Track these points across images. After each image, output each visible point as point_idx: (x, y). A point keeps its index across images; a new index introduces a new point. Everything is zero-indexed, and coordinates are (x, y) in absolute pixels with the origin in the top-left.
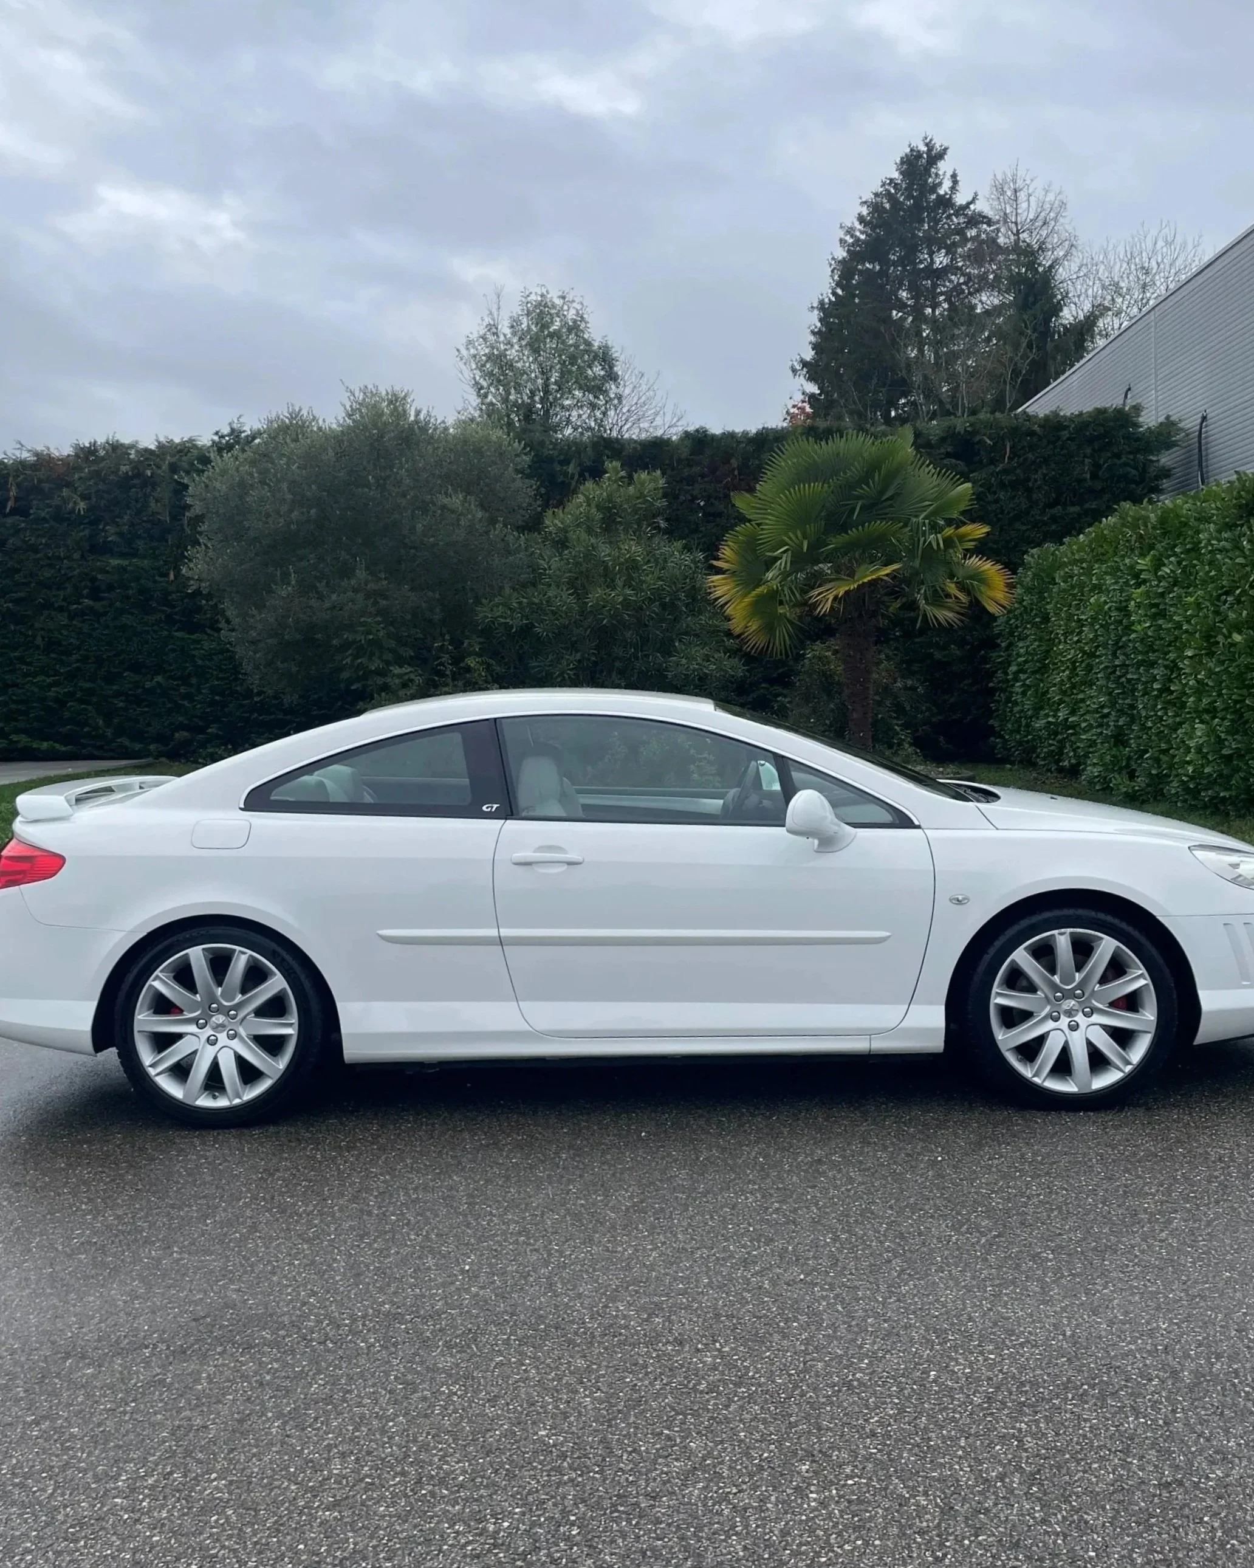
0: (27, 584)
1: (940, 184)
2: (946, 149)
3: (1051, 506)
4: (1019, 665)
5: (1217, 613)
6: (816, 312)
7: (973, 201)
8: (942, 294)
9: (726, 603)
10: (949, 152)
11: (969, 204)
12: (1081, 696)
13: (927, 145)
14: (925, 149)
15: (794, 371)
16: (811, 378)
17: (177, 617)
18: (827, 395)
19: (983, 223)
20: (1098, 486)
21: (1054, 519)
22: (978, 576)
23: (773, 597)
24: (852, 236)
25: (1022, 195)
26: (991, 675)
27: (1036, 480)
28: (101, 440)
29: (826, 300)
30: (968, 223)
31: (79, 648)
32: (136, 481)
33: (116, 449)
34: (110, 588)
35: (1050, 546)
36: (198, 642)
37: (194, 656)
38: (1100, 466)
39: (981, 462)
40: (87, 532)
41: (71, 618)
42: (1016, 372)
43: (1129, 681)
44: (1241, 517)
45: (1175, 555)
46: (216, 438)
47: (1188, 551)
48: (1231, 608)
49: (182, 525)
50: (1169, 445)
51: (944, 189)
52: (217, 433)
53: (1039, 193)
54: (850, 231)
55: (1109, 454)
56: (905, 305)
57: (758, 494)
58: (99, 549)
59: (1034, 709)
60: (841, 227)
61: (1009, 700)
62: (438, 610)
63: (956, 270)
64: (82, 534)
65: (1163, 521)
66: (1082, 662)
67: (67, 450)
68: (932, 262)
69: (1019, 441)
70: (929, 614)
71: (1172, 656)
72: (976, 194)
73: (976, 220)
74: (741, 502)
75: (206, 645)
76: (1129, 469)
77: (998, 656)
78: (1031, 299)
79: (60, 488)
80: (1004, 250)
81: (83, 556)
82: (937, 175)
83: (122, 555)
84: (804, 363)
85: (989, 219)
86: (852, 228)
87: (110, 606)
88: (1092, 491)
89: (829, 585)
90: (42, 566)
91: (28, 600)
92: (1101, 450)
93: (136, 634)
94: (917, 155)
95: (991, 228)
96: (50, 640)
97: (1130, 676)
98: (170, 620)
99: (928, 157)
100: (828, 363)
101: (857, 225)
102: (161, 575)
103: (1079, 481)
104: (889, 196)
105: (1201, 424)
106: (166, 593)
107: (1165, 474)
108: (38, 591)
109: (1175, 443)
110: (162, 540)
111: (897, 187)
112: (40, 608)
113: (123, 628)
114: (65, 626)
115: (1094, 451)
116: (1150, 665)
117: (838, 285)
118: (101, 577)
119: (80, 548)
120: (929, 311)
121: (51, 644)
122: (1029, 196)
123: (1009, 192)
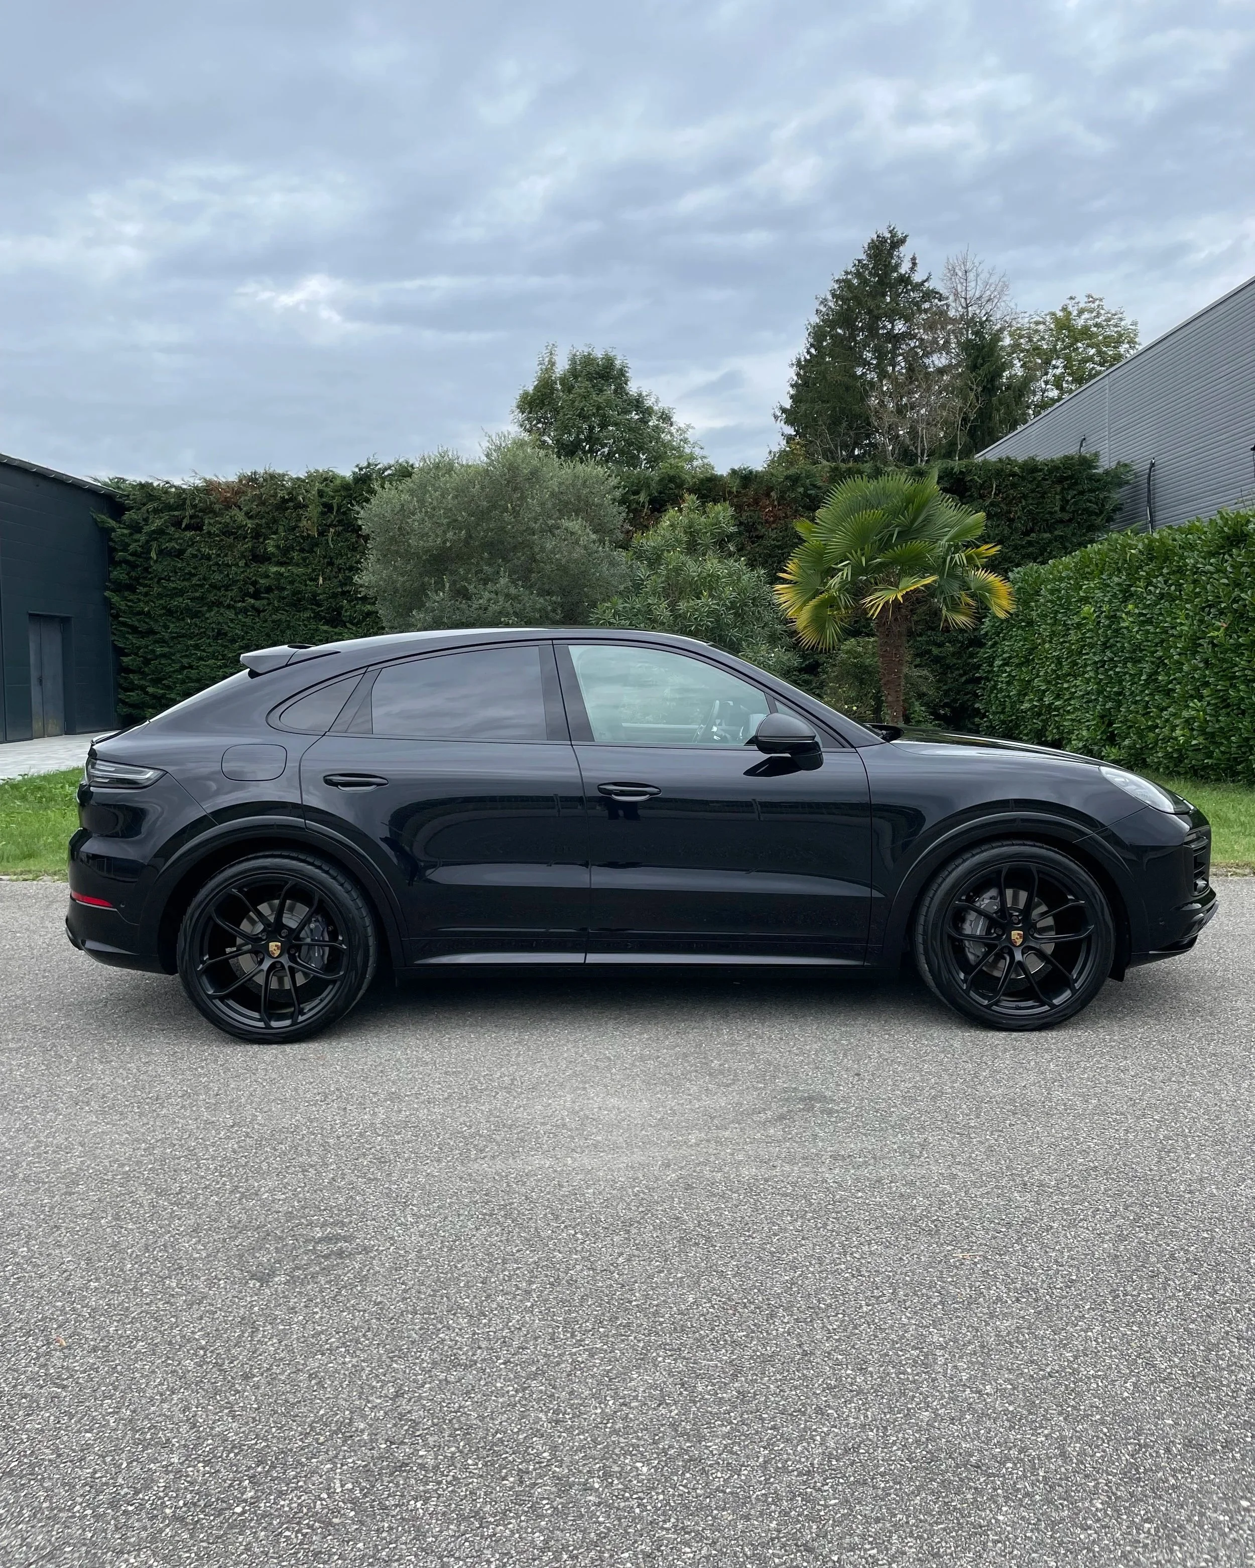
0: (202, 586)
1: (901, 265)
2: (906, 236)
3: (1027, 533)
4: (1004, 659)
5: (1202, 621)
6: (794, 368)
7: (928, 279)
8: (900, 355)
9: (788, 608)
10: (908, 239)
11: (925, 281)
12: (1066, 685)
13: (890, 232)
14: (889, 236)
15: (776, 417)
17: (323, 614)
19: (935, 298)
20: (1066, 517)
21: (1030, 544)
22: (986, 588)
23: (831, 603)
24: (825, 306)
25: (971, 276)
26: (978, 667)
27: (1016, 512)
28: (261, 471)
29: (803, 359)
30: (923, 297)
31: (243, 639)
32: (291, 504)
33: (273, 478)
34: (269, 590)
35: (1035, 566)
38: (1068, 501)
39: (971, 496)
40: (250, 544)
41: (236, 614)
42: (965, 420)
43: (1117, 673)
44: (1223, 547)
46: (357, 470)
47: (1175, 572)
48: (1215, 618)
49: (327, 540)
50: (1120, 485)
51: (904, 268)
52: (357, 466)
53: (986, 274)
54: (824, 302)
55: (1075, 492)
56: (869, 364)
57: (818, 521)
58: (260, 558)
59: (1019, 694)
60: (817, 301)
61: (994, 687)
62: (559, 611)
63: (914, 337)
64: (246, 546)
65: (1150, 548)
66: (1067, 658)
67: (232, 478)
68: (893, 328)
69: (1004, 480)
70: (950, 618)
71: (1158, 654)
72: (930, 273)
73: (930, 295)
74: (801, 527)
76: (1091, 504)
77: (985, 653)
78: (980, 361)
79: (228, 508)
80: (953, 321)
81: (246, 564)
82: (899, 257)
83: (281, 564)
84: (784, 410)
85: (941, 295)
86: (826, 300)
87: (269, 604)
88: (1061, 521)
89: (878, 594)
90: (214, 571)
91: (202, 598)
92: (1069, 488)
93: (288, 627)
94: (882, 240)
95: (942, 303)
96: (219, 630)
97: (1118, 670)
98: (317, 617)
99: (892, 242)
100: (806, 410)
101: (830, 297)
102: (311, 580)
103: (1051, 513)
104: (858, 275)
105: (1150, 469)
106: (315, 595)
107: (1118, 509)
108: (210, 592)
109: (1127, 483)
110: (311, 551)
111: (865, 266)
112: (211, 605)
113: (278, 623)
114: (232, 620)
115: (1063, 489)
116: (1136, 661)
117: (812, 345)
118: (262, 581)
119: (244, 557)
120: (890, 369)
121: (220, 634)
122: (977, 276)
123: (960, 272)
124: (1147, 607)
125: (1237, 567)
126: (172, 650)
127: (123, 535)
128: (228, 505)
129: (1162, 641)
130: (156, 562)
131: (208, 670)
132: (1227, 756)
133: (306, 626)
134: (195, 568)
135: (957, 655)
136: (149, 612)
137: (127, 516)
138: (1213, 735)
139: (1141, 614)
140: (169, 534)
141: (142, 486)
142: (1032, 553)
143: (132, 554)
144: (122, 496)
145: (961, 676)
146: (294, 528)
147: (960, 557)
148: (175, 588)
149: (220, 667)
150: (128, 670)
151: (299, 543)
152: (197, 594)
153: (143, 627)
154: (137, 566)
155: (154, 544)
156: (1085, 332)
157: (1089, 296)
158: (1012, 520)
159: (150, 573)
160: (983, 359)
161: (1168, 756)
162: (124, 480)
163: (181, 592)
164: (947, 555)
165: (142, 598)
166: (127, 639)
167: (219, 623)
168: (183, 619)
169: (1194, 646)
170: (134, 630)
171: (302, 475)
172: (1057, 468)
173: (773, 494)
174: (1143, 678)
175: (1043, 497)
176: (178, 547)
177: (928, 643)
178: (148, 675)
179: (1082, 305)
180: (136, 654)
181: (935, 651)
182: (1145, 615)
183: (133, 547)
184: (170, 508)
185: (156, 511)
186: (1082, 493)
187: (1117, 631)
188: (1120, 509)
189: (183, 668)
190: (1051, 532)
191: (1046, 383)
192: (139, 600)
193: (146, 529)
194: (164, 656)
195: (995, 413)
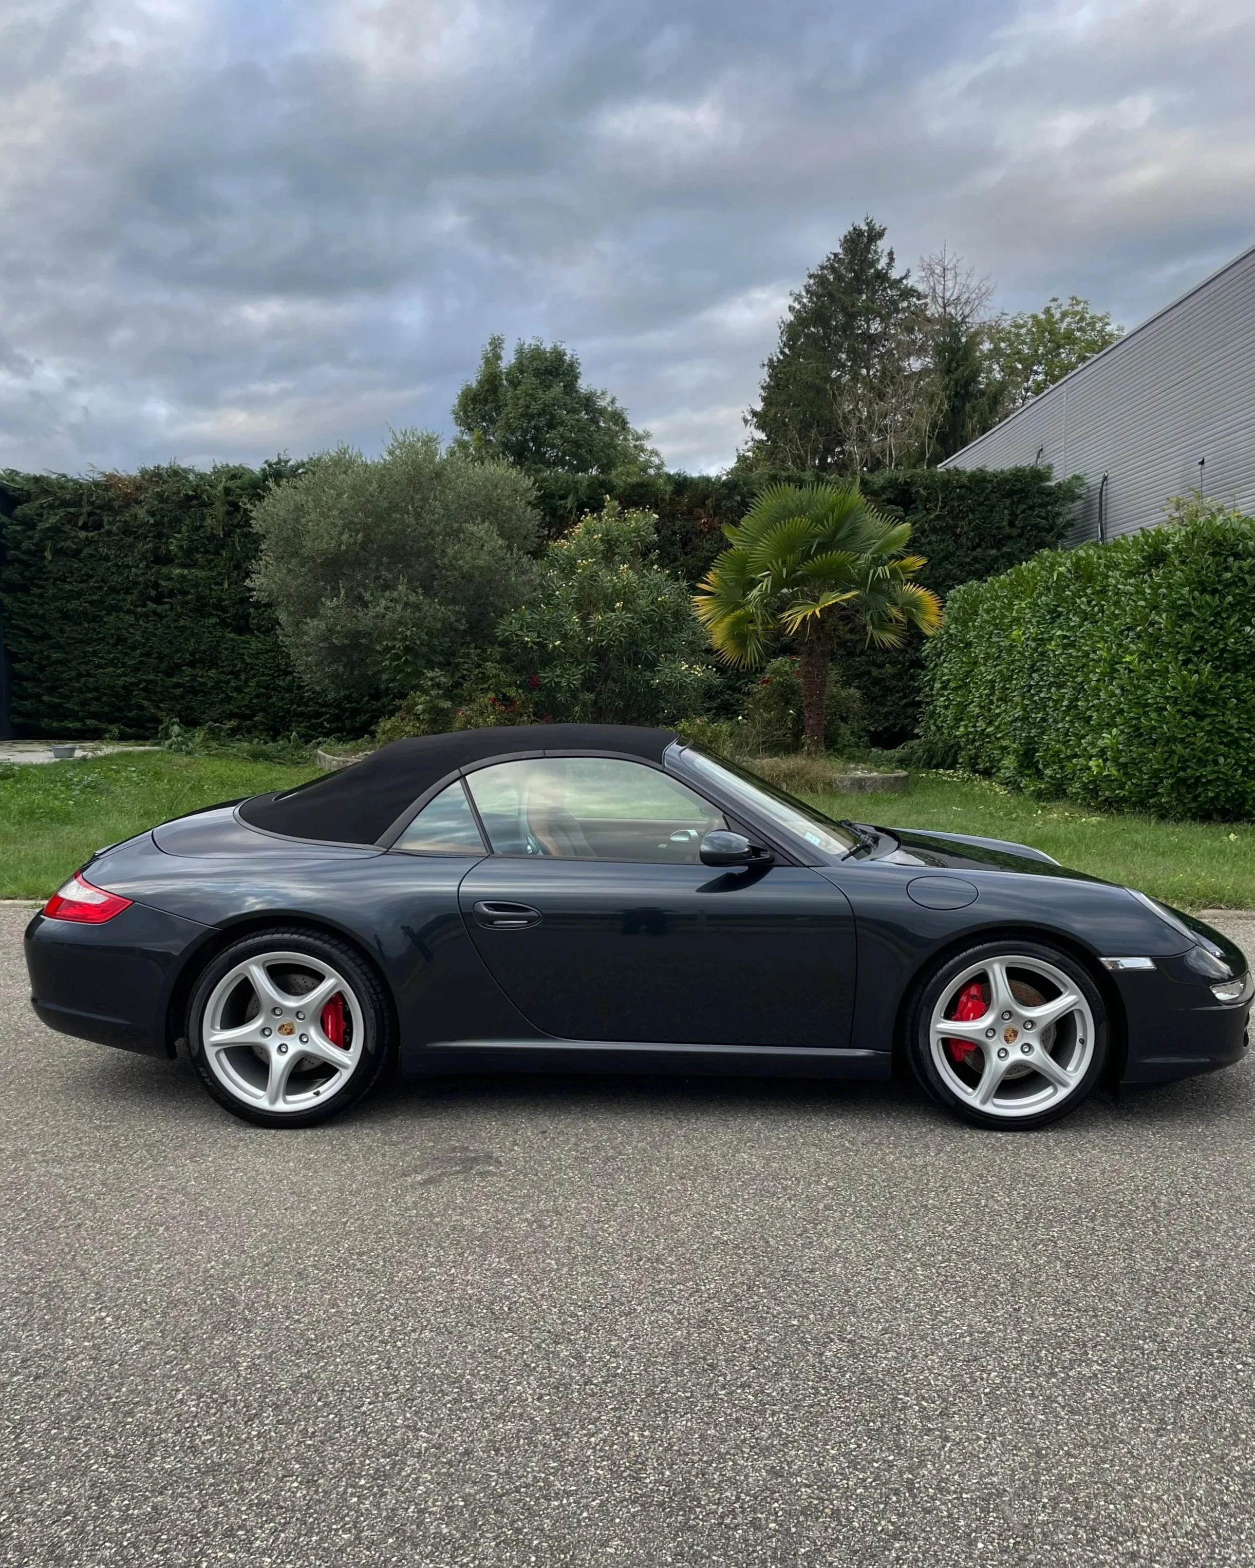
0: (100, 588)
1: (878, 260)
2: (885, 229)
3: (974, 549)
4: (943, 683)
5: (1120, 645)
6: (766, 368)
7: (906, 276)
8: (876, 356)
9: (707, 621)
10: (886, 233)
11: (902, 278)
12: (997, 711)
13: (868, 224)
14: (867, 228)
15: (746, 421)
16: (761, 426)
17: (229, 621)
18: (774, 442)
19: (913, 296)
20: (1015, 532)
21: (975, 560)
22: (915, 604)
23: (750, 618)
24: (799, 303)
25: (949, 275)
26: (919, 690)
27: (962, 527)
28: (165, 465)
29: (775, 359)
30: (900, 295)
32: (195, 502)
33: (176, 474)
34: (171, 594)
35: (974, 583)
36: (248, 642)
37: (243, 654)
38: (1017, 516)
39: (916, 508)
40: (151, 544)
41: (137, 619)
43: (1041, 699)
44: (1144, 566)
45: (1086, 595)
47: (1098, 592)
48: (1132, 642)
49: (234, 541)
50: (1074, 498)
51: (882, 264)
52: (266, 462)
54: (798, 298)
55: (1025, 506)
56: (844, 366)
58: (163, 559)
59: (955, 720)
60: (790, 295)
61: (933, 712)
62: (464, 621)
63: (889, 337)
64: (147, 547)
65: (1077, 566)
66: (999, 682)
67: (135, 473)
68: (869, 327)
69: (950, 492)
70: (876, 637)
71: (1079, 679)
72: (909, 271)
73: (909, 293)
74: (728, 532)
75: (254, 645)
76: (1041, 520)
77: (927, 675)
78: (954, 364)
79: (128, 505)
80: (931, 321)
81: (147, 565)
82: (876, 252)
83: (185, 566)
84: (755, 414)
85: (919, 293)
86: (800, 296)
87: (171, 609)
88: (1009, 537)
89: (797, 609)
90: (113, 573)
91: (102, 601)
92: (1019, 502)
93: (193, 634)
94: (858, 233)
95: (921, 302)
96: (119, 637)
97: (1042, 695)
98: (223, 623)
99: (869, 235)
100: (776, 414)
101: (804, 293)
102: (216, 584)
103: (998, 528)
104: (833, 269)
105: (1103, 483)
106: (220, 600)
107: (1070, 524)
108: (108, 595)
109: (1080, 497)
110: (217, 553)
111: (840, 261)
112: (112, 609)
113: (182, 629)
114: (132, 625)
115: (1013, 503)
116: (1061, 686)
117: (785, 345)
118: (164, 583)
119: (146, 558)
120: (864, 371)
121: (120, 640)
122: (956, 275)
123: (938, 270)
124: (1071, 629)
125: (1155, 587)
126: (69, 657)
127: (15, 531)
128: (130, 500)
129: (1083, 666)
130: (51, 562)
131: (107, 680)
132: (1138, 789)
133: (211, 633)
134: (93, 569)
135: (898, 676)
136: (44, 615)
137: (19, 511)
138: (1125, 765)
139: (1065, 637)
140: (65, 532)
141: (37, 480)
142: (977, 570)
143: (25, 553)
144: (15, 490)
145: (901, 698)
146: (198, 528)
147: (883, 571)
148: (71, 591)
149: (120, 676)
150: (21, 677)
151: (204, 545)
152: (95, 598)
153: (38, 631)
154: (31, 565)
155: (49, 544)
156: (1069, 337)
157: (1073, 298)
158: (958, 536)
159: (45, 573)
160: (958, 362)
161: (1085, 787)
162: (17, 473)
163: (78, 595)
164: (870, 568)
165: (36, 600)
166: (21, 643)
167: (119, 628)
168: (80, 624)
169: (1111, 673)
170: (28, 634)
171: (208, 470)
172: (1006, 480)
173: (708, 502)
174: (1065, 703)
175: (991, 511)
176: (74, 546)
177: (867, 664)
178: (43, 682)
179: (1064, 308)
180: (31, 660)
181: (875, 672)
182: (1069, 638)
183: (25, 545)
184: (65, 504)
185: (51, 507)
186: (1031, 508)
187: (1042, 654)
188: (1072, 525)
189: (80, 675)
190: (998, 549)
191: (1027, 390)
192: (33, 602)
193: (41, 526)
194: (58, 662)
195: (968, 420)
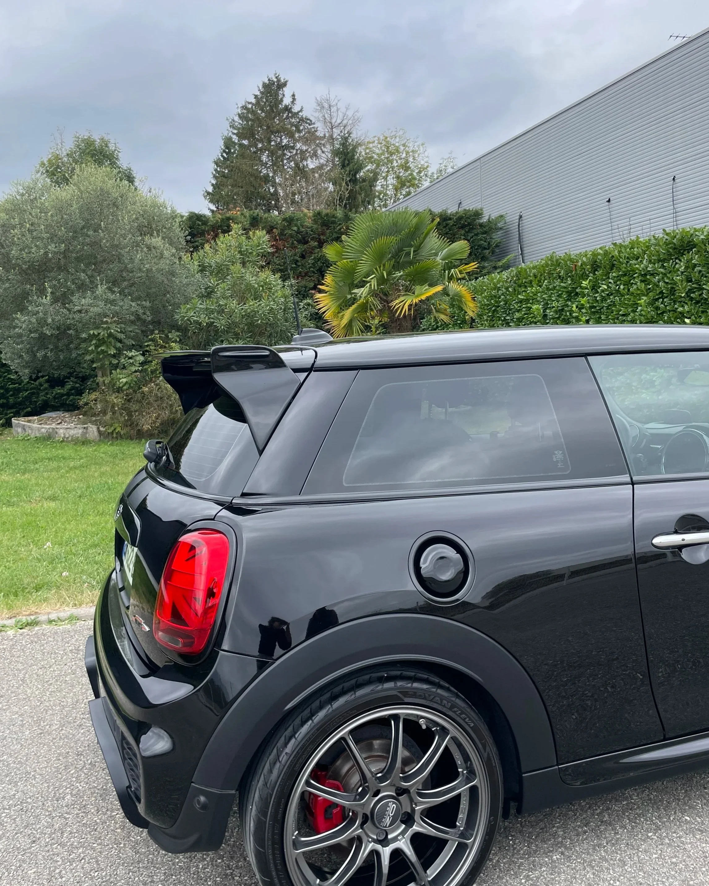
2: (286, 82)
6: (212, 165)
7: (301, 111)
8: (287, 159)
10: (288, 84)
11: (299, 112)
13: (276, 78)
14: (276, 80)
16: (211, 201)
19: (307, 123)
22: (458, 294)
23: (363, 307)
24: (234, 125)
25: (334, 109)
29: (218, 159)
30: (299, 122)
42: (341, 199)
51: (287, 101)
53: (343, 110)
54: (232, 123)
60: (227, 119)
63: (294, 147)
68: (281, 141)
70: (437, 317)
72: (302, 108)
73: (303, 120)
74: (329, 251)
76: (482, 242)
82: (283, 94)
85: (311, 121)
86: (235, 119)
89: (402, 299)
94: (271, 83)
95: (311, 126)
99: (278, 84)
101: (237, 118)
104: (256, 104)
105: (519, 219)
107: (498, 245)
111: (260, 99)
117: (224, 151)
122: (338, 110)
123: (326, 105)
160: (349, 161)
164: (445, 270)
173: (274, 230)
182: (595, 307)
186: (477, 235)
188: (500, 246)
195: (358, 195)
